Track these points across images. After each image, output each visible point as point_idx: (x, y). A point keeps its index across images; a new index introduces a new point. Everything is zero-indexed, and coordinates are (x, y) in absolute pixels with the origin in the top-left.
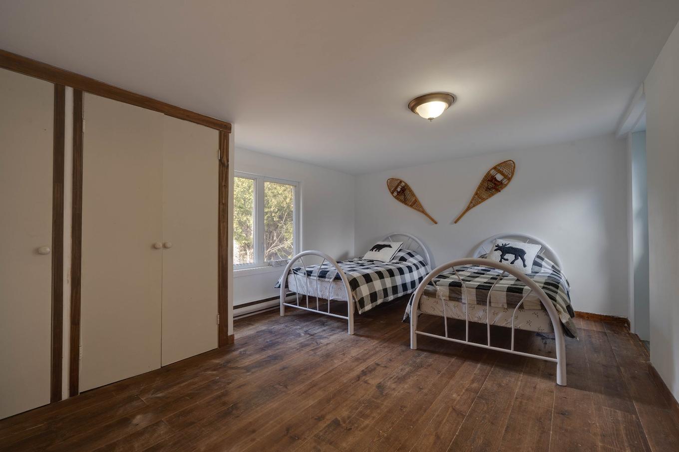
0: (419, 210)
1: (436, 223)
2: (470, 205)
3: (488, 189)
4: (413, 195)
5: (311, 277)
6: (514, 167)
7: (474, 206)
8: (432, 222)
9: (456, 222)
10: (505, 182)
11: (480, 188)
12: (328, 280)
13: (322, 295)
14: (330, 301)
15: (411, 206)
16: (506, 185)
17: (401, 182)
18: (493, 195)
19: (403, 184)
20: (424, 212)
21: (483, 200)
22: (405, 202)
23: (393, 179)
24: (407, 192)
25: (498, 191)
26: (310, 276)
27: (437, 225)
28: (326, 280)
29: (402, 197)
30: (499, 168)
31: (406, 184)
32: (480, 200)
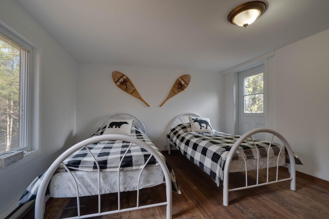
0: (137, 97)
1: (149, 106)
2: (169, 96)
3: (178, 88)
4: (133, 86)
5: (108, 170)
6: (190, 78)
7: (171, 97)
8: (146, 106)
9: (161, 106)
10: (185, 85)
11: (174, 87)
12: (137, 167)
13: (125, 188)
14: (140, 190)
15: (131, 94)
16: (186, 87)
17: (123, 75)
18: (180, 91)
19: (125, 77)
20: (140, 98)
21: (175, 94)
22: (126, 90)
23: (117, 72)
24: (128, 84)
25: (182, 90)
26: (106, 168)
27: (150, 107)
28: (134, 168)
29: (124, 87)
30: (183, 78)
31: (127, 78)
32: (174, 94)
